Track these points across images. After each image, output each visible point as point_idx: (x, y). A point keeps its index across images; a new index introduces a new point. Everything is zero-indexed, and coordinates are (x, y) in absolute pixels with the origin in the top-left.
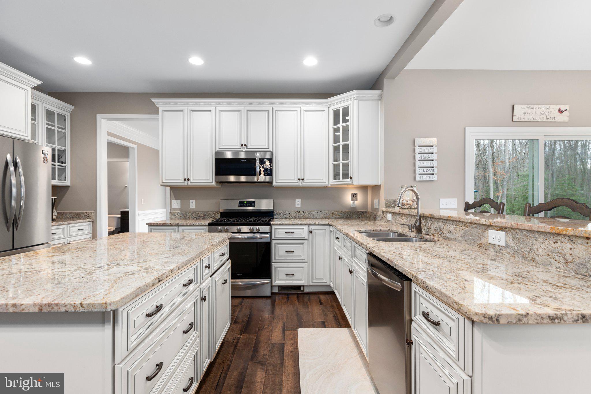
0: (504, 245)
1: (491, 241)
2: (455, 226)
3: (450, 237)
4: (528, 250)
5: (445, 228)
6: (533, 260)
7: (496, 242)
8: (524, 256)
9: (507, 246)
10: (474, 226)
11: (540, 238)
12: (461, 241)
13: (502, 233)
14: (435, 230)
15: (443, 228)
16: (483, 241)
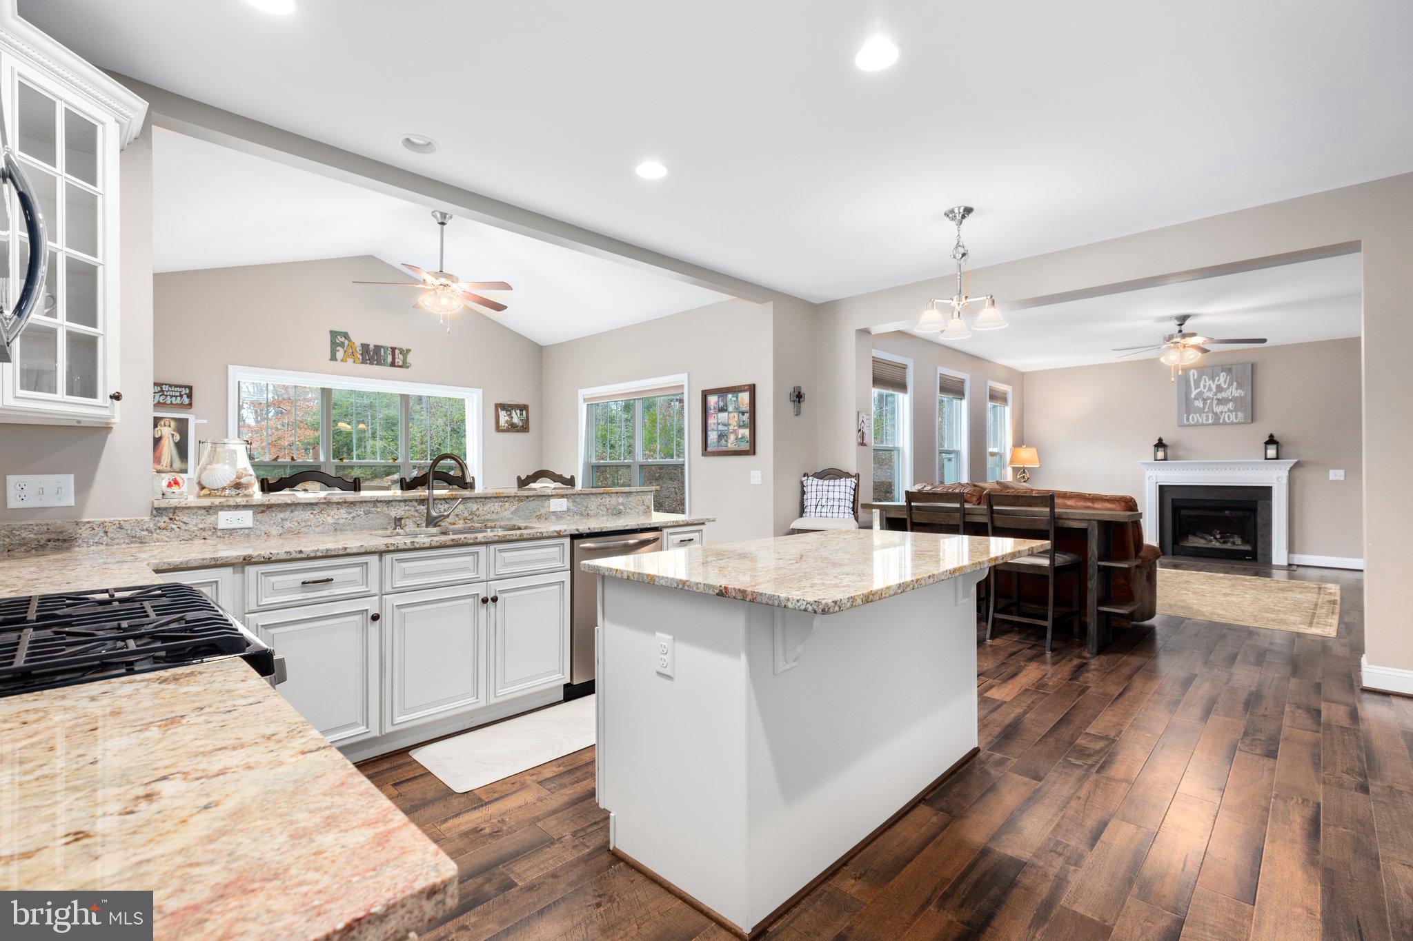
0: (566, 509)
1: (552, 509)
2: (500, 504)
3: (492, 518)
4: (584, 508)
5: (480, 509)
6: (588, 515)
7: (558, 509)
8: (581, 514)
9: (569, 510)
10: (532, 498)
11: (593, 498)
12: (512, 518)
13: (565, 500)
14: (458, 515)
15: (478, 509)
16: (543, 511)
